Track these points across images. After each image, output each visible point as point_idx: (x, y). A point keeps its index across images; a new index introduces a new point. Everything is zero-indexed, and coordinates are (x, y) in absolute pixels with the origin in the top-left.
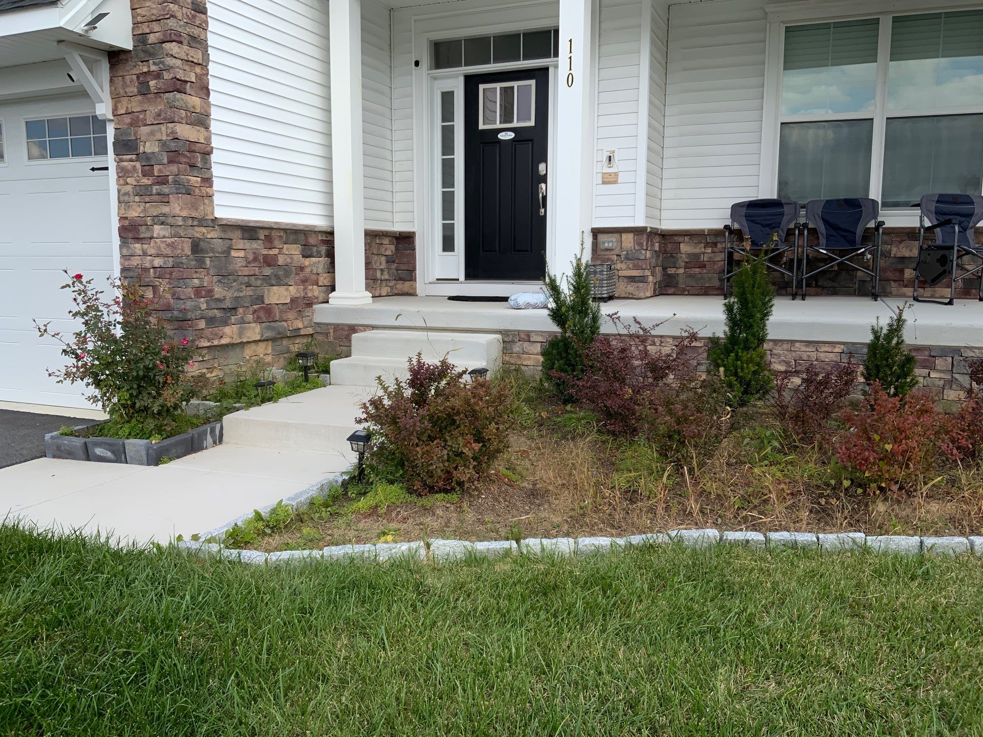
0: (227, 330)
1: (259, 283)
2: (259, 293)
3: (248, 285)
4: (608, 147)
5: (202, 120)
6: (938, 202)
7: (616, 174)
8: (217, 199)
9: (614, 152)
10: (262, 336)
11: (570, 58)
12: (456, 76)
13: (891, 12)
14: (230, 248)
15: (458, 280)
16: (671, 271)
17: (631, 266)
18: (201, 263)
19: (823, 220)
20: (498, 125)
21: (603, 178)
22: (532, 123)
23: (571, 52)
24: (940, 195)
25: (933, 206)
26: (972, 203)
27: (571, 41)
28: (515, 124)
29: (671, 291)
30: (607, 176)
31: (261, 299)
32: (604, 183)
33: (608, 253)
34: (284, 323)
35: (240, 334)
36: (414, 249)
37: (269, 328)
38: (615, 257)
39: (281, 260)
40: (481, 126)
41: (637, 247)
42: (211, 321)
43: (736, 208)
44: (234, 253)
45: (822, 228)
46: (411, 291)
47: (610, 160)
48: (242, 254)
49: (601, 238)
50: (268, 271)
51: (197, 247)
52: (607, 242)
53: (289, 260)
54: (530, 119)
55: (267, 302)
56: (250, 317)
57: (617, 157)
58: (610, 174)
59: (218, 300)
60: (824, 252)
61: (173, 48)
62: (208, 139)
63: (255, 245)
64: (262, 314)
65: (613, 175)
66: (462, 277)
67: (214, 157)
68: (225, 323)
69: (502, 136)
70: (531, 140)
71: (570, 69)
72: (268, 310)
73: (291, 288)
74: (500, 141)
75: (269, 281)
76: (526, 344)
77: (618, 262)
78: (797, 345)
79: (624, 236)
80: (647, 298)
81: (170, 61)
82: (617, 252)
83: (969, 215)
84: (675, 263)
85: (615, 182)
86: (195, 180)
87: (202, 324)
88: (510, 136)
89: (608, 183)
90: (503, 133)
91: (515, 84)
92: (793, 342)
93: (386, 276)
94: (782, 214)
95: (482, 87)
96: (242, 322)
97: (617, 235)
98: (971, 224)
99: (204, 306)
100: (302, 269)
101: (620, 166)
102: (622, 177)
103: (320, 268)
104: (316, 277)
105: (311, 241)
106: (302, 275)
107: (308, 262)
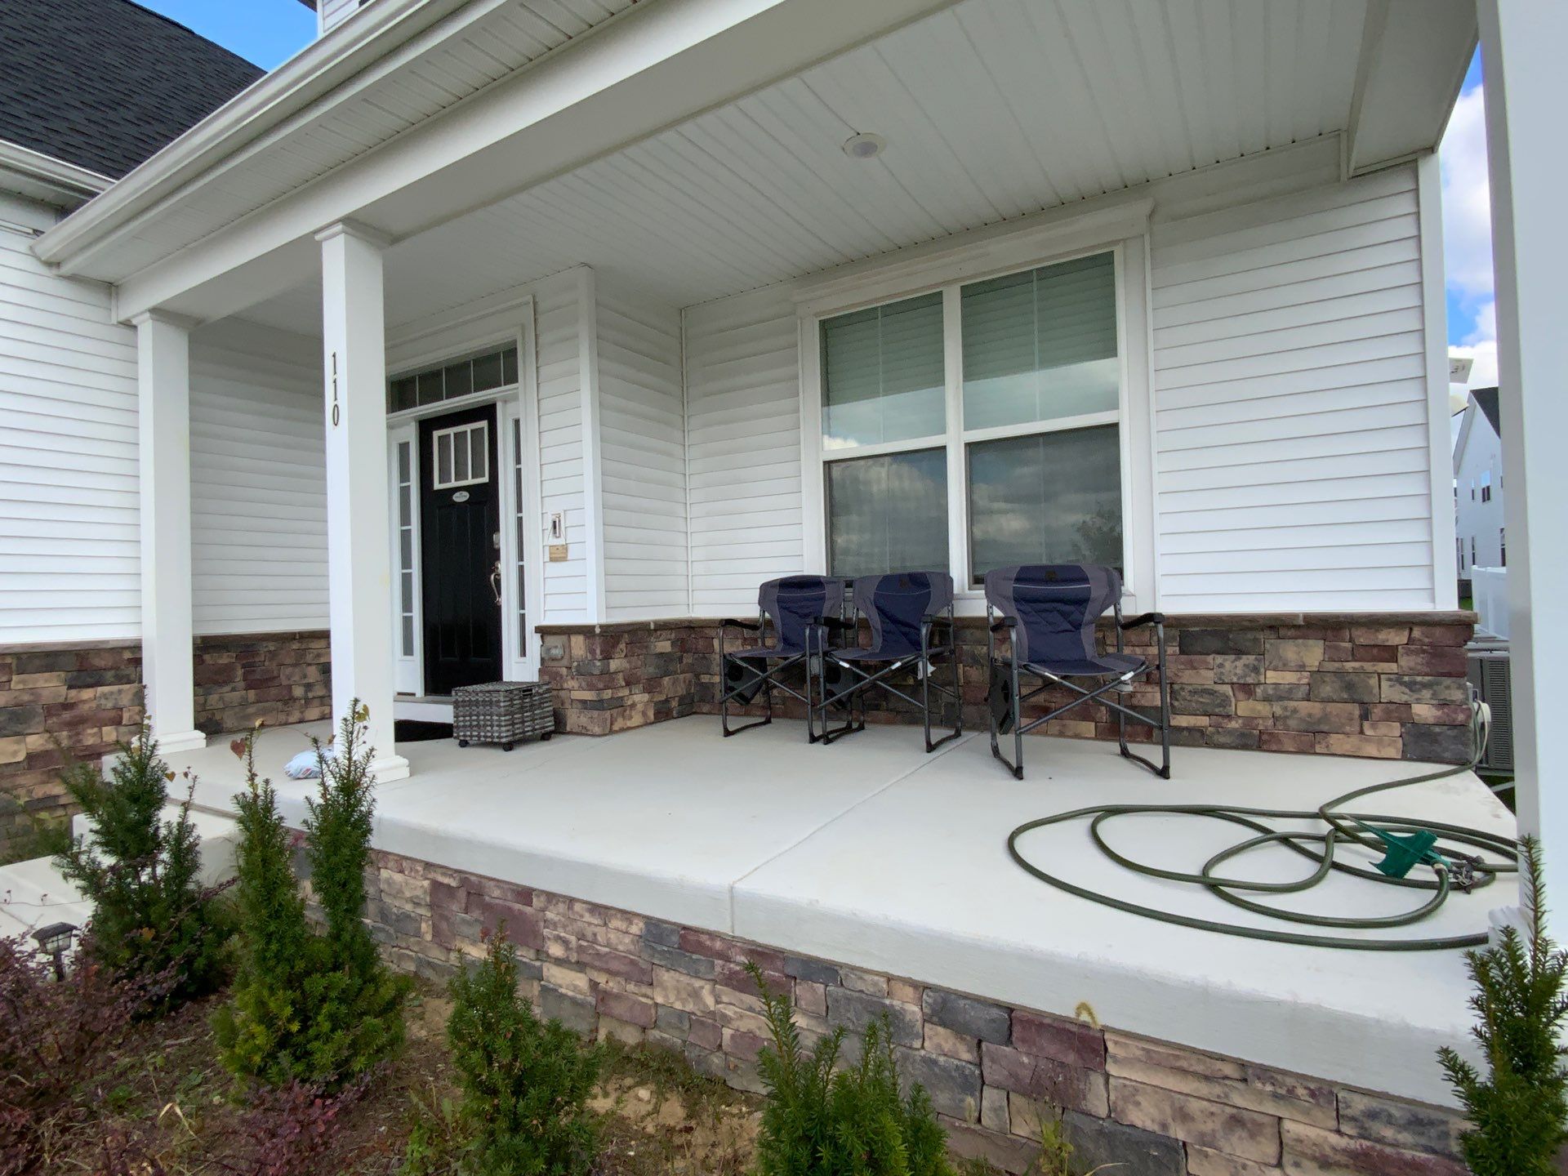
4: (552, 508)
6: (1017, 580)
7: (565, 548)
9: (558, 515)
12: (410, 421)
13: (956, 281)
15: (414, 694)
16: (705, 679)
17: (584, 684)
19: (877, 608)
20: (453, 484)
21: (550, 553)
22: (485, 479)
24: (1024, 569)
25: (1009, 588)
26: (1085, 580)
27: (334, 356)
28: (470, 481)
29: (705, 708)
30: (555, 550)
32: (552, 560)
33: (555, 664)
38: (564, 671)
40: (437, 486)
41: (590, 656)
43: (766, 588)
45: (876, 620)
47: (555, 527)
49: (548, 640)
52: (556, 647)
53: (26, 698)
54: (484, 476)
57: (563, 522)
58: (557, 547)
60: (846, 665)
65: (561, 549)
66: (420, 692)
69: (457, 498)
70: (484, 502)
73: (29, 739)
74: (455, 504)
77: (569, 677)
79: (573, 639)
80: (638, 727)
82: (567, 662)
83: (1082, 601)
84: (709, 668)
85: (564, 559)
88: (465, 496)
89: (557, 560)
90: (457, 494)
91: (468, 428)
93: (322, 693)
94: (822, 598)
95: (436, 434)
97: (564, 638)
98: (1087, 617)
100: (67, 706)
101: (570, 536)
102: (572, 553)
103: (125, 700)
104: (113, 714)
105: (99, 662)
106: (67, 715)
107: (87, 694)
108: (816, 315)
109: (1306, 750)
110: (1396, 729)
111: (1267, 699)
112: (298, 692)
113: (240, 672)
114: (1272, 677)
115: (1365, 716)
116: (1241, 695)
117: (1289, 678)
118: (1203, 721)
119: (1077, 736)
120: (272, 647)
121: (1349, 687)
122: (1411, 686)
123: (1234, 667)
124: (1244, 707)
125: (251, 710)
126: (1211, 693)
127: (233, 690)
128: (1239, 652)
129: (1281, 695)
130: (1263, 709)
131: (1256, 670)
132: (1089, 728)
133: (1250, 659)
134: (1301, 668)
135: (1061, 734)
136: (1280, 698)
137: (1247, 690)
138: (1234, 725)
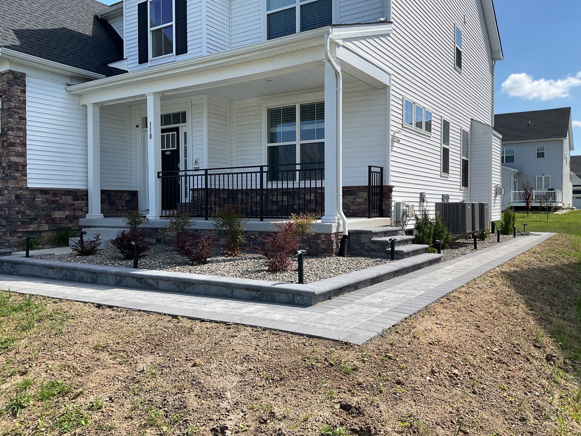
0: (32, 226)
1: (49, 210)
2: (48, 213)
3: (43, 210)
4: (196, 157)
5: (23, 155)
7: (198, 168)
8: (28, 181)
9: (197, 159)
10: (49, 229)
13: (300, 102)
14: (34, 198)
18: (20, 203)
20: (166, 149)
21: (194, 169)
28: (171, 149)
31: (50, 216)
34: (63, 225)
35: (38, 227)
36: (138, 198)
37: (53, 226)
39: (61, 202)
42: (23, 223)
44: (36, 199)
47: (196, 162)
48: (41, 199)
49: (195, 192)
50: (53, 206)
51: (17, 197)
53: (65, 202)
54: (175, 147)
55: (52, 217)
56: (44, 222)
57: (198, 161)
58: (196, 168)
59: (28, 215)
61: (10, 133)
62: (25, 161)
63: (47, 196)
64: (50, 221)
67: (27, 167)
68: (31, 224)
70: (175, 155)
71: (150, 132)
72: (54, 220)
73: (66, 212)
74: (166, 155)
75: (54, 209)
79: (200, 192)
81: (9, 137)
86: (18, 175)
87: (19, 223)
88: (169, 153)
90: (166, 152)
91: (170, 133)
93: (126, 208)
96: (40, 223)
99: (20, 217)
100: (73, 205)
101: (200, 165)
103: (83, 205)
104: (81, 208)
105: (79, 194)
106: (73, 207)
107: (76, 202)
110: (378, 211)
111: (357, 205)
112: (120, 207)
113: (107, 200)
114: (358, 200)
115: (373, 208)
116: (352, 204)
117: (361, 200)
118: (345, 211)
120: (114, 194)
125: (109, 211)
126: (347, 204)
127: (105, 205)
128: (352, 195)
129: (359, 204)
130: (356, 207)
131: (355, 199)
134: (363, 198)
136: (359, 205)
138: (351, 211)
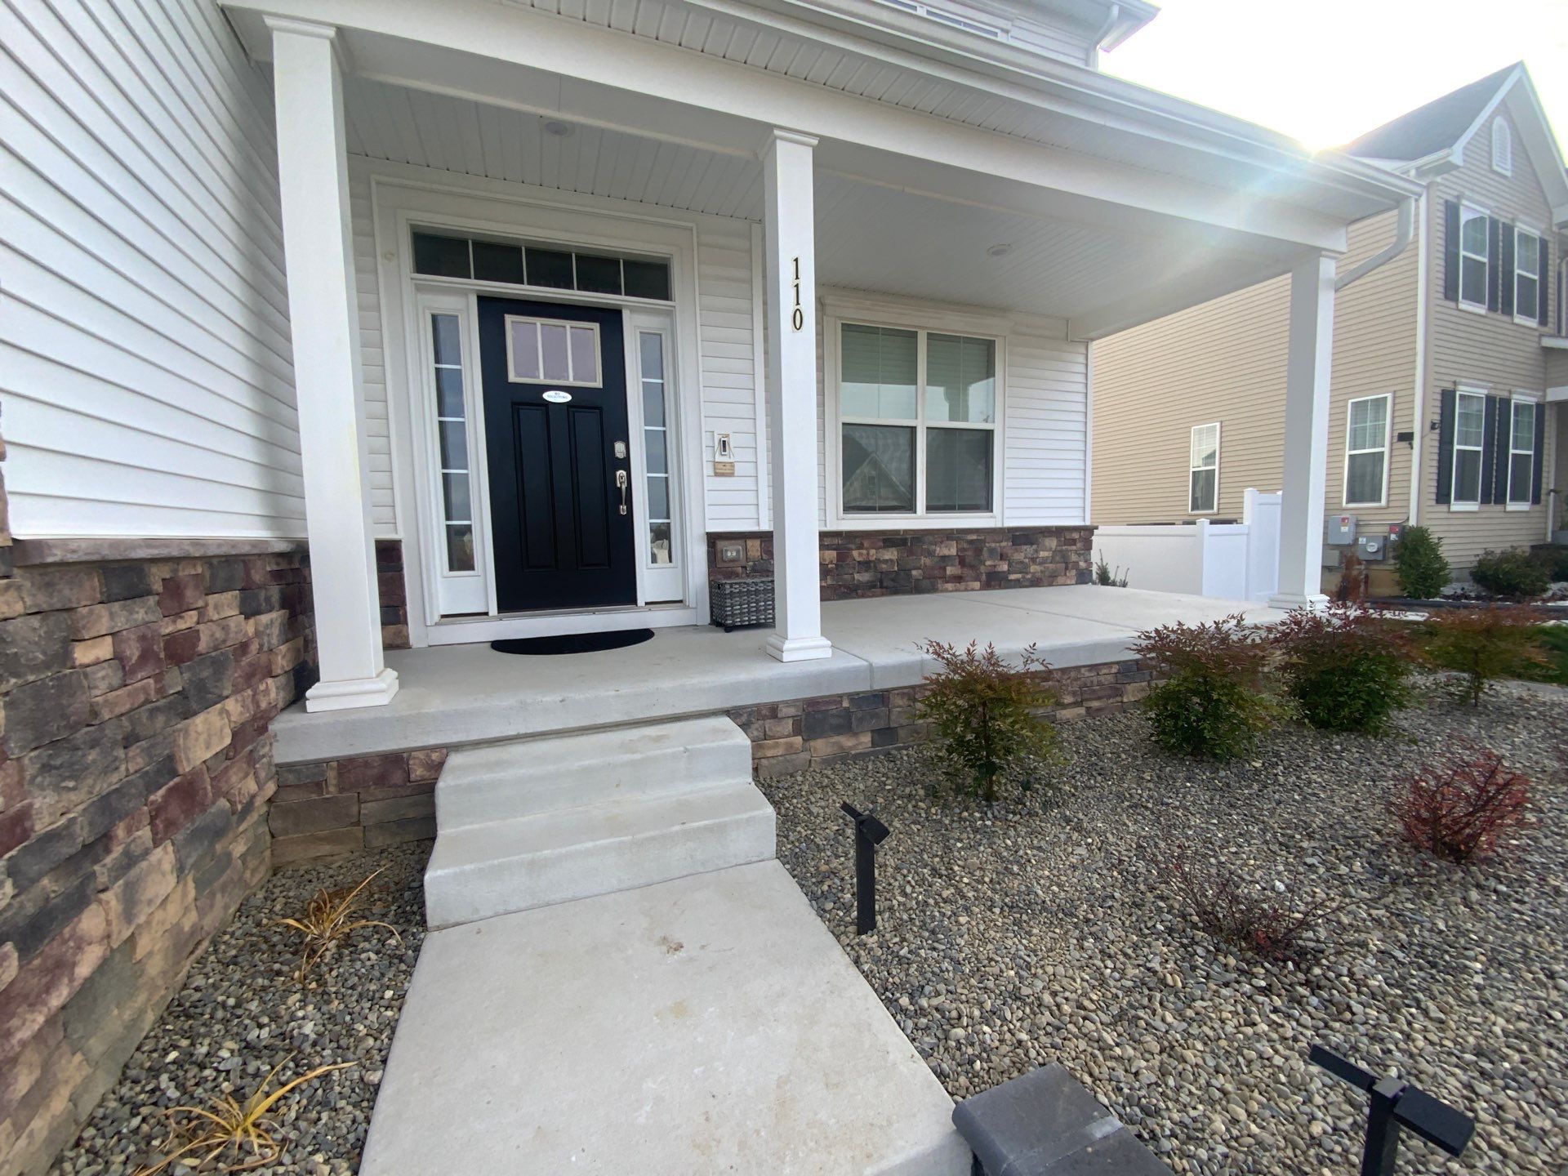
0: (89, 922)
1: (159, 721)
2: (162, 749)
3: (132, 740)
4: (721, 428)
7: (733, 465)
9: (727, 436)
10: (181, 871)
11: (797, 286)
12: (464, 293)
13: (925, 329)
14: (68, 644)
15: (486, 614)
20: (541, 379)
21: (715, 468)
22: (596, 383)
23: (797, 278)
27: (796, 260)
30: (720, 466)
31: (168, 766)
32: (717, 474)
33: (731, 564)
36: (400, 569)
37: (193, 837)
38: (740, 570)
39: (205, 640)
40: (512, 377)
41: (765, 557)
42: (35, 931)
44: (81, 655)
46: (399, 642)
47: (724, 446)
48: (108, 649)
49: (721, 544)
50: (177, 680)
52: (731, 551)
53: (219, 635)
54: (593, 377)
55: (185, 767)
56: (148, 835)
57: (732, 442)
58: (725, 464)
59: (49, 838)
64: (173, 809)
65: (728, 467)
66: (493, 610)
68: (80, 901)
69: (550, 396)
70: (600, 409)
71: (798, 304)
72: (188, 789)
73: (229, 704)
74: (547, 404)
75: (184, 706)
76: (768, 723)
77: (743, 575)
78: (1083, 670)
79: (750, 543)
82: (743, 563)
85: (731, 475)
88: (564, 397)
89: (723, 475)
90: (551, 393)
91: (567, 324)
92: (1078, 668)
95: (512, 319)
96: (128, 861)
97: (741, 542)
100: (244, 647)
101: (736, 455)
102: (739, 469)
106: (245, 661)
107: (253, 626)
108: (841, 318)
109: (1051, 585)
110: (1074, 572)
111: (1040, 564)
114: (1042, 554)
115: (1066, 568)
116: (1032, 563)
117: (1046, 554)
118: (1019, 576)
119: (973, 590)
121: (1064, 557)
122: (1079, 555)
123: (1029, 550)
124: (1034, 568)
126: (1022, 562)
128: (1032, 544)
129: (1044, 562)
130: (1038, 568)
131: (1037, 551)
132: (977, 585)
133: (1034, 547)
134: (1051, 549)
135: (966, 590)
137: (1033, 560)
138: (1029, 576)
